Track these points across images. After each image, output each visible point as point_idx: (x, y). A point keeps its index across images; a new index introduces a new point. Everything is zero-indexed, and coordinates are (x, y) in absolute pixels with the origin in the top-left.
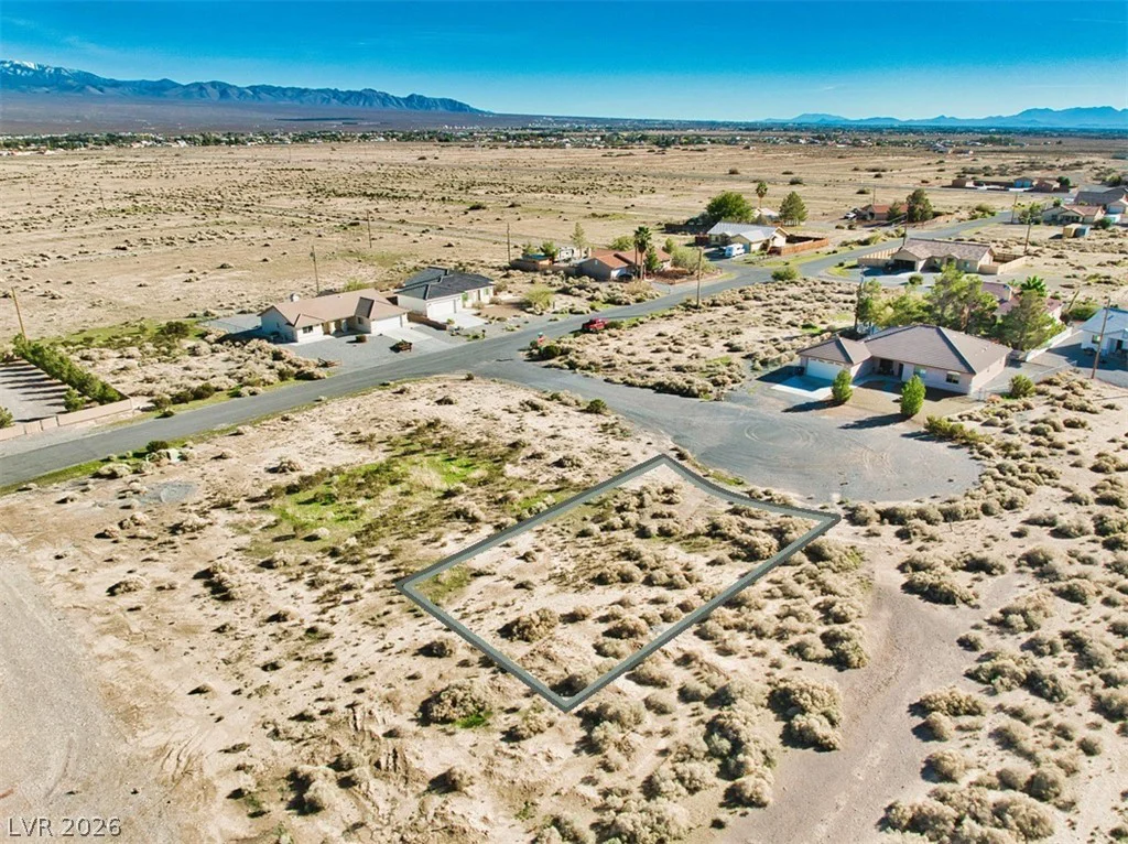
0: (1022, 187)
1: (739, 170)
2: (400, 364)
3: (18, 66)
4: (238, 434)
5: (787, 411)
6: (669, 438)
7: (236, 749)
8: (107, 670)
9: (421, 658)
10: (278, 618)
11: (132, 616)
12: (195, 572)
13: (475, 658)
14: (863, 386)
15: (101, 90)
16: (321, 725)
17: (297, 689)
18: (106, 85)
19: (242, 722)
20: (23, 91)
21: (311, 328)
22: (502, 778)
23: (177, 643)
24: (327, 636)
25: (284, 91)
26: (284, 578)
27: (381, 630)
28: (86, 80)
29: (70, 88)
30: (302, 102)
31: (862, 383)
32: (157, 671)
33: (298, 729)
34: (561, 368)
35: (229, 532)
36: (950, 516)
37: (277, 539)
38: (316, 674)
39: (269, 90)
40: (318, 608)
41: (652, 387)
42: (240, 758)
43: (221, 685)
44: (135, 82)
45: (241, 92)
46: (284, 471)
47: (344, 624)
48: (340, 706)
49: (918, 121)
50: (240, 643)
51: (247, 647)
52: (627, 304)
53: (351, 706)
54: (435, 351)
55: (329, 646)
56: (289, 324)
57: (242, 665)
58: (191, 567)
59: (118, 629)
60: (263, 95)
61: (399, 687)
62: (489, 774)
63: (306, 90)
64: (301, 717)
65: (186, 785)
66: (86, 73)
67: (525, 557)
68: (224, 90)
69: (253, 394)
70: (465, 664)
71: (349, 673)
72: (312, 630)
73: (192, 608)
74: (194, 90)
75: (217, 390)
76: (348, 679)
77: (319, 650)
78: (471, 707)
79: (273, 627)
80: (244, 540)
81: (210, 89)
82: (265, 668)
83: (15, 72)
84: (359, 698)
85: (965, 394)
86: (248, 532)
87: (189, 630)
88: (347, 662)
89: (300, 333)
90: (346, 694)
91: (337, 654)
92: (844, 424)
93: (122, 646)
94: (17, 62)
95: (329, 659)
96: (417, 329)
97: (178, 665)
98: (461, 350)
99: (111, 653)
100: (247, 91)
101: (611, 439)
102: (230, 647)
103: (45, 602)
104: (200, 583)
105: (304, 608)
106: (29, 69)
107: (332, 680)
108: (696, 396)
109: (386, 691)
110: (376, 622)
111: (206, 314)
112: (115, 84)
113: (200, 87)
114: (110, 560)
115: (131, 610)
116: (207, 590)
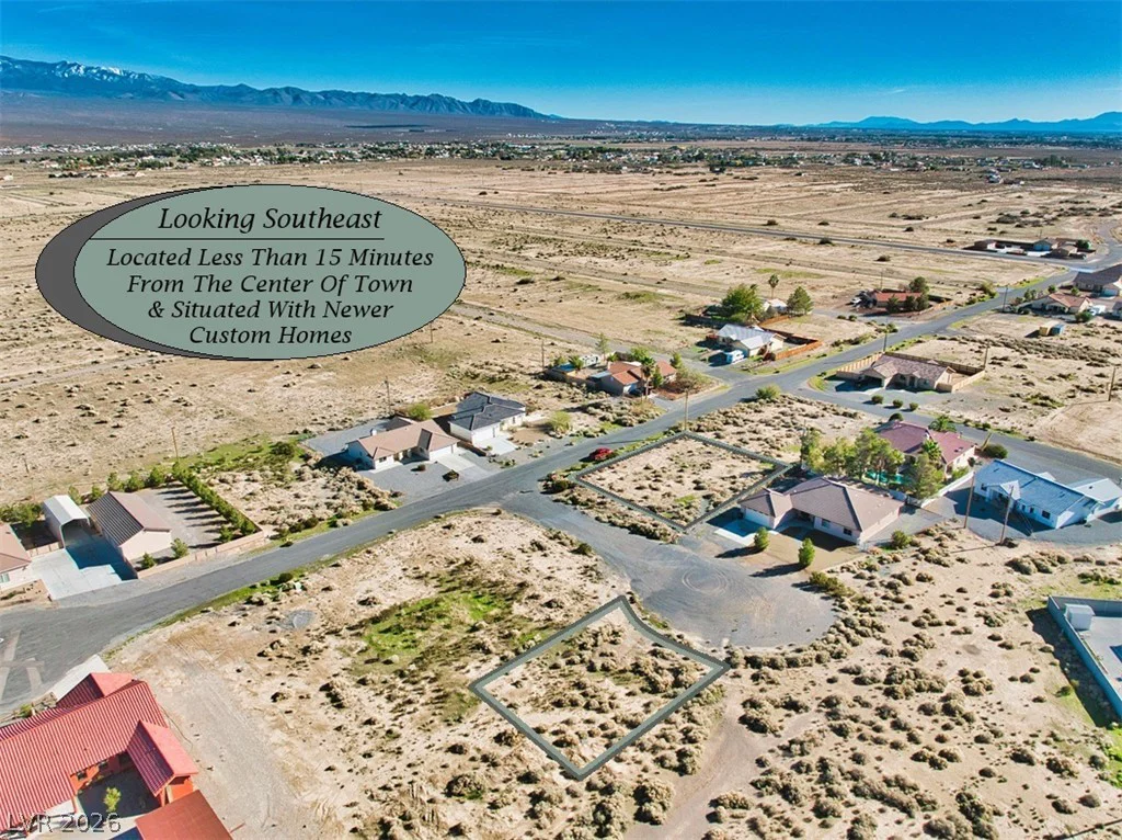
0: (1042, 250)
1: (777, 220)
2: (450, 495)
3: (104, 72)
4: (337, 565)
5: (719, 556)
6: (629, 581)
7: (352, 805)
8: (280, 752)
9: (450, 754)
10: (370, 722)
11: (288, 717)
12: (320, 686)
13: (479, 756)
14: (784, 533)
15: (182, 96)
16: (395, 793)
17: (383, 770)
18: (187, 91)
19: (354, 791)
20: (109, 97)
21: (385, 458)
22: (486, 829)
23: (315, 737)
24: (398, 736)
25: (354, 96)
26: (373, 693)
27: (428, 733)
28: (168, 86)
29: (152, 94)
30: (371, 107)
31: (783, 529)
32: (306, 755)
33: (383, 795)
34: (567, 504)
35: (338, 654)
36: (792, 663)
37: (367, 662)
38: (392, 761)
39: (339, 95)
40: (393, 716)
41: (628, 528)
42: (354, 810)
43: (342, 766)
44: (213, 87)
45: (313, 96)
46: (370, 604)
47: (408, 730)
48: (405, 782)
49: (989, 124)
50: (349, 738)
51: (354, 741)
52: (631, 425)
53: (411, 783)
54: (475, 480)
55: (399, 742)
56: (369, 455)
57: (352, 753)
58: (317, 681)
59: (281, 725)
60: (334, 100)
61: (437, 772)
63: (375, 95)
64: (385, 788)
65: (329, 824)
66: (168, 79)
67: (516, 684)
68: (297, 95)
69: (346, 524)
70: (473, 759)
71: (410, 762)
72: (389, 732)
73: (321, 712)
74: (268, 95)
75: (320, 520)
76: (409, 766)
77: (393, 745)
78: (474, 788)
79: (367, 728)
80: (348, 661)
81: (284, 94)
82: (364, 756)
83: (101, 77)
84: (415, 778)
85: (855, 544)
86: (349, 655)
87: (321, 728)
88: (409, 754)
89: (377, 463)
90: (408, 776)
91: (403, 748)
92: (754, 572)
93: (285, 737)
94: (103, 68)
95: (399, 752)
96: (463, 456)
97: (317, 752)
98: (496, 479)
99: (280, 742)
100: (319, 96)
101: (588, 583)
102: (345, 741)
103: (237, 704)
104: (323, 694)
105: (385, 718)
106: (114, 75)
107: (401, 765)
108: (658, 539)
109: (430, 774)
110: (425, 728)
111: (305, 431)
112: (195, 90)
113: (275, 92)
114: (269, 675)
115: (287, 712)
116: (328, 700)
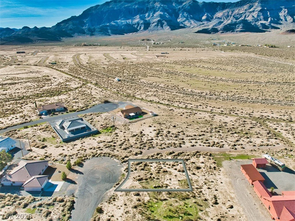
7: (219, 175)
8: (232, 191)
9: (196, 174)
10: (209, 188)
11: (229, 199)
12: (218, 205)
13: (190, 171)
16: (210, 173)
17: (211, 178)
19: (218, 177)
23: (223, 191)
24: (204, 182)
26: (205, 195)
27: (197, 180)
32: (226, 188)
33: (213, 174)
35: (209, 214)
38: (208, 178)
40: (202, 187)
42: (219, 174)
43: (219, 182)
47: (201, 183)
48: (207, 173)
50: (215, 187)
51: (214, 186)
53: (206, 173)
55: (205, 181)
57: (216, 184)
58: (219, 207)
59: (231, 198)
61: (200, 172)
62: (199, 162)
64: (212, 174)
65: (225, 174)
70: (192, 171)
71: (204, 176)
72: (205, 184)
73: (220, 197)
76: (205, 176)
77: (206, 181)
79: (210, 187)
80: (207, 210)
82: (213, 182)
84: (205, 173)
86: (206, 211)
87: (221, 192)
88: (204, 178)
90: (206, 174)
91: (204, 179)
93: (231, 194)
95: (205, 179)
97: (224, 188)
99: (232, 194)
102: (217, 187)
104: (218, 202)
105: (205, 187)
107: (207, 177)
109: (202, 172)
114: (233, 217)
115: (229, 201)
116: (217, 199)
